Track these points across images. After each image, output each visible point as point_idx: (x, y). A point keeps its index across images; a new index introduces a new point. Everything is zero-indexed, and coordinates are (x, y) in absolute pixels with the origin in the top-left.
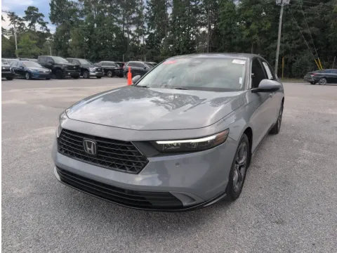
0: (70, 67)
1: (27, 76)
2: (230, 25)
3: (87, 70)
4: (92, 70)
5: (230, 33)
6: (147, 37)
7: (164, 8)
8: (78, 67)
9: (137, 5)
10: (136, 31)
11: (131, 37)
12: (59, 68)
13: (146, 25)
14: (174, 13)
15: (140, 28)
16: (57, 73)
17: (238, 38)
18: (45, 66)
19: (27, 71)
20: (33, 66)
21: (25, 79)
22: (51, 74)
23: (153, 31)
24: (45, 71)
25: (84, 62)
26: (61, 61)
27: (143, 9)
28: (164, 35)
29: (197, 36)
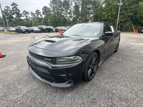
0: (47, 29)
1: (34, 32)
2: (100, 13)
3: (52, 30)
4: (54, 29)
5: (100, 16)
6: (73, 18)
7: (78, 8)
8: (49, 29)
9: (70, 7)
10: (69, 16)
11: (67, 18)
12: (44, 29)
14: (82, 10)
15: (71, 15)
16: (42, 31)
17: (103, 18)
18: (40, 29)
19: (34, 30)
20: (36, 29)
21: (33, 33)
22: (41, 31)
23: (75, 16)
24: (39, 30)
26: (44, 27)
27: (71, 9)
28: (78, 18)
29: (89, 17)
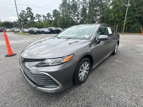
0: (56, 30)
2: (107, 15)
5: (107, 18)
6: (80, 20)
7: (86, 11)
8: (58, 30)
9: (77, 10)
10: (77, 18)
11: (75, 20)
13: (80, 17)
14: (89, 12)
15: (78, 17)
16: (52, 32)
17: (110, 19)
18: (49, 30)
19: (44, 32)
20: (46, 30)
21: (44, 34)
23: (82, 18)
25: (60, 29)
26: (54, 28)
27: (79, 11)
28: (85, 19)
29: (96, 19)
